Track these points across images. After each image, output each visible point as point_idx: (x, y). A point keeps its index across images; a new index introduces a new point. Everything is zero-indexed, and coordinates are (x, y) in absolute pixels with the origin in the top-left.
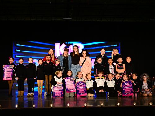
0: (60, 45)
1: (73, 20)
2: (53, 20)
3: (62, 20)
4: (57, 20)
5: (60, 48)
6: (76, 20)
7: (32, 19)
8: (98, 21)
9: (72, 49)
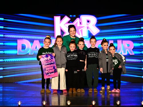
0: (61, 19)
5: (60, 23)
9: (78, 25)
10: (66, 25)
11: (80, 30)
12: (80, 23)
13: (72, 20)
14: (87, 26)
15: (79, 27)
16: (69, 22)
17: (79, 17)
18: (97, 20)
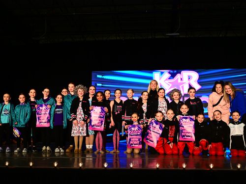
1: (180, 37)
2: (151, 37)
3: (164, 37)
4: (156, 37)
6: (185, 36)
7: (118, 38)
8: (221, 36)
9: (179, 81)
10: (166, 81)
11: (181, 86)
12: (181, 79)
13: (173, 76)
14: (188, 82)
15: (180, 83)
16: (169, 78)
17: (180, 73)
18: (199, 76)
